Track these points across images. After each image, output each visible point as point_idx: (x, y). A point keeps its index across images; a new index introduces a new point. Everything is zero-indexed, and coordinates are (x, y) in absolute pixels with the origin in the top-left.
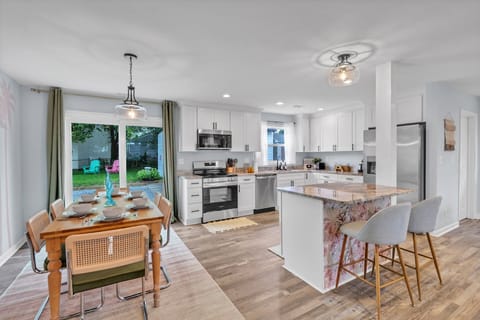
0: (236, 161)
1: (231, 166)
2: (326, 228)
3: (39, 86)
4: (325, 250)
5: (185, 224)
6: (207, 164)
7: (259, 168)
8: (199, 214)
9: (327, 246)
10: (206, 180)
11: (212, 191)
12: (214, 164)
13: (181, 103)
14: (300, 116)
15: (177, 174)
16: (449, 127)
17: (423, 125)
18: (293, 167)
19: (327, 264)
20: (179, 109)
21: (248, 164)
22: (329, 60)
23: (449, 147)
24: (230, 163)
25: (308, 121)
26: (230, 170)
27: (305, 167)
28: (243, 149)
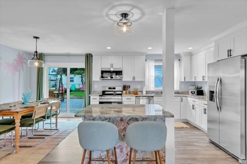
0: (129, 87)
6: (110, 88)
12: (115, 88)
24: (125, 88)
25: (189, 58)
26: (124, 92)
27: (190, 93)
28: (132, 80)
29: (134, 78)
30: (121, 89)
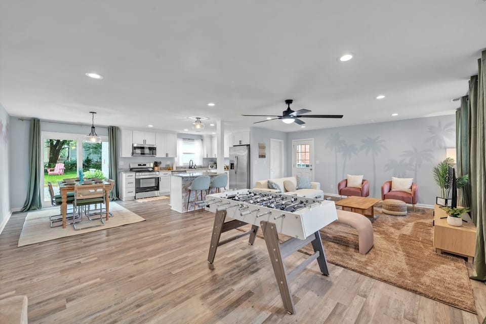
0: (160, 163)
1: (156, 166)
2: (183, 188)
3: (23, 117)
4: (183, 197)
5: (124, 200)
6: (139, 165)
7: (177, 167)
8: (133, 194)
9: (184, 195)
10: (137, 174)
11: (141, 180)
12: (145, 165)
13: (122, 128)
14: (205, 136)
15: (118, 171)
16: (262, 147)
17: (248, 145)
18: (201, 167)
19: (184, 202)
20: (120, 131)
21: (169, 165)
22: (193, 118)
23: (262, 156)
24: (156, 164)
25: (210, 139)
26: (156, 168)
27: (210, 167)
28: (165, 156)
29: (167, 155)
30: (152, 165)
